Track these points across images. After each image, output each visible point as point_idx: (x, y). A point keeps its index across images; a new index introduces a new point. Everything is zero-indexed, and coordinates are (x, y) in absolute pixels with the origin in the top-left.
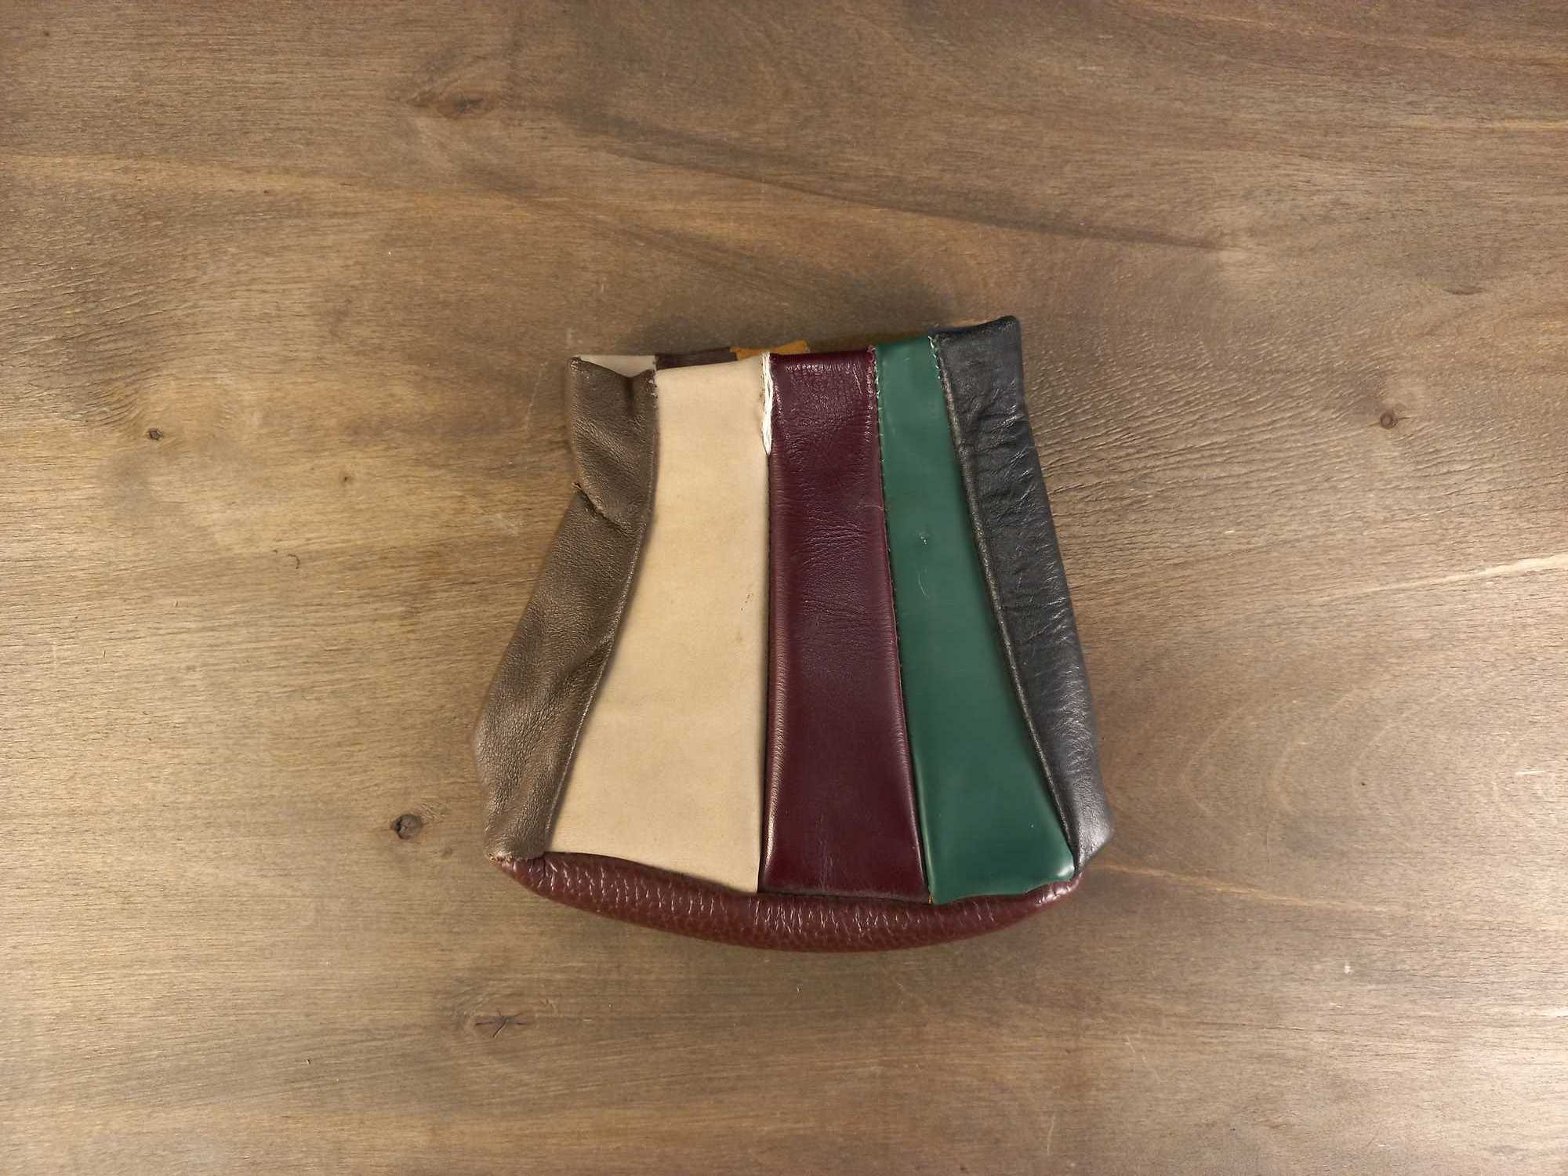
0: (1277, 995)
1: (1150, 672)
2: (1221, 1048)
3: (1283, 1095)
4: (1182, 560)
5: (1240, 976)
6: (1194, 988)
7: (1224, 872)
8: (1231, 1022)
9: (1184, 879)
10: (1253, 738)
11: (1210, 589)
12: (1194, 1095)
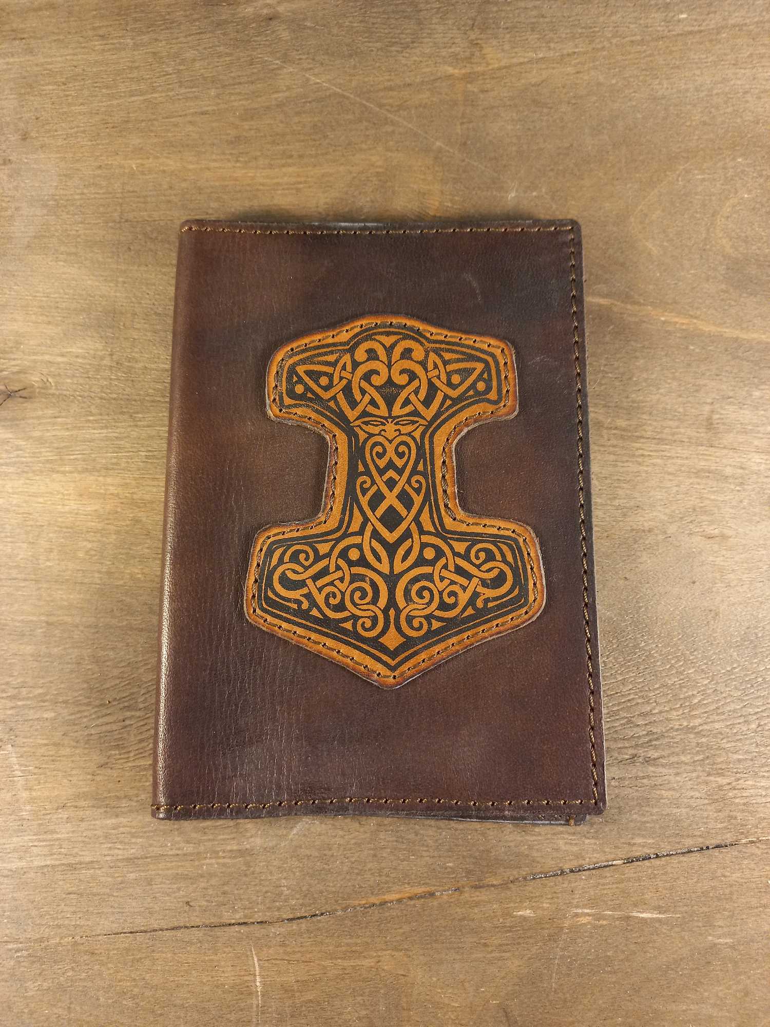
0: (716, 416)
1: (605, 131)
2: (659, 461)
3: (719, 508)
4: (639, 38)
5: (680, 396)
6: (636, 405)
7: (668, 304)
8: (670, 437)
9: (629, 307)
10: (700, 189)
11: (664, 62)
12: (632, 503)
